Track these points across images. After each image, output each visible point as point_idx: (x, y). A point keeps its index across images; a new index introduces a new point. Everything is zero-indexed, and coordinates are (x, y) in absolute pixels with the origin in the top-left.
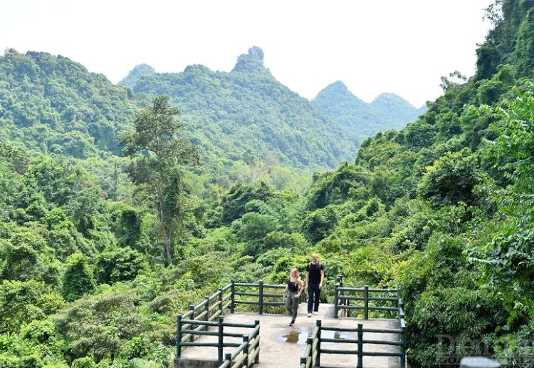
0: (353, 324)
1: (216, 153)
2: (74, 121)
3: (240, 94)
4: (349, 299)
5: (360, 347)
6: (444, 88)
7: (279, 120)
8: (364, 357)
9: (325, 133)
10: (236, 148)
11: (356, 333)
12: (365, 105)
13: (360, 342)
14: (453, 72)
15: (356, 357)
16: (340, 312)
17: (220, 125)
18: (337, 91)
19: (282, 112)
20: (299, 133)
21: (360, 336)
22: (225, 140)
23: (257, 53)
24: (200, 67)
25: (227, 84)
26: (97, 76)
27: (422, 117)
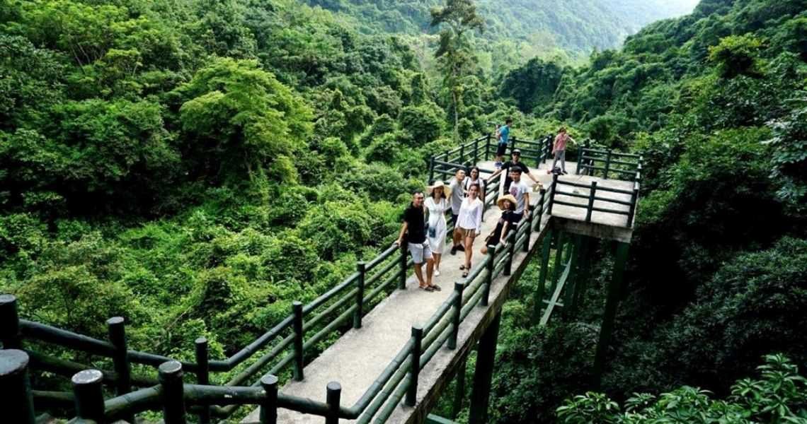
0: (588, 180)
4: (594, 160)
5: (591, 203)
8: (593, 212)
11: (590, 190)
13: (592, 198)
15: (586, 210)
16: (581, 171)
21: (593, 193)
22: (516, 25)
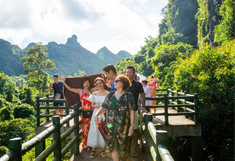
1: (61, 73)
2: (6, 62)
3: (69, 52)
6: (146, 42)
7: (83, 61)
9: (101, 65)
10: (68, 71)
12: (115, 55)
14: (149, 36)
17: (62, 63)
18: (104, 50)
19: (85, 58)
20: (91, 65)
22: (64, 68)
23: (75, 37)
24: (54, 42)
25: (64, 48)
26: (15, 46)
27: (139, 52)
